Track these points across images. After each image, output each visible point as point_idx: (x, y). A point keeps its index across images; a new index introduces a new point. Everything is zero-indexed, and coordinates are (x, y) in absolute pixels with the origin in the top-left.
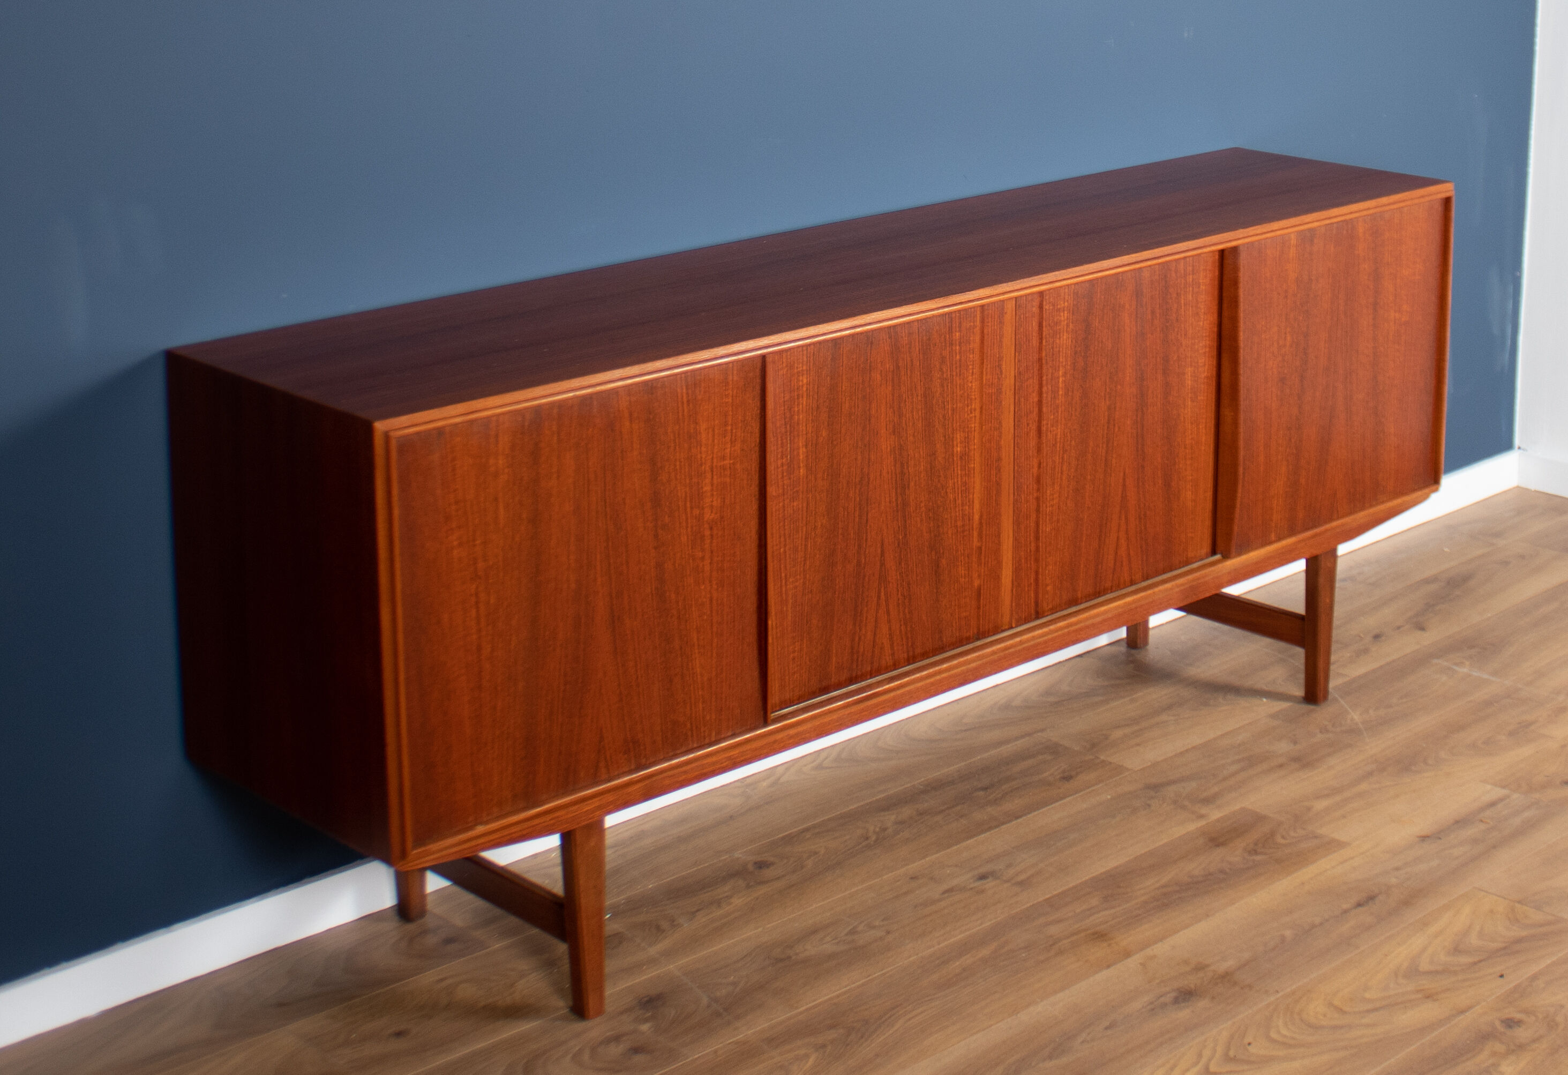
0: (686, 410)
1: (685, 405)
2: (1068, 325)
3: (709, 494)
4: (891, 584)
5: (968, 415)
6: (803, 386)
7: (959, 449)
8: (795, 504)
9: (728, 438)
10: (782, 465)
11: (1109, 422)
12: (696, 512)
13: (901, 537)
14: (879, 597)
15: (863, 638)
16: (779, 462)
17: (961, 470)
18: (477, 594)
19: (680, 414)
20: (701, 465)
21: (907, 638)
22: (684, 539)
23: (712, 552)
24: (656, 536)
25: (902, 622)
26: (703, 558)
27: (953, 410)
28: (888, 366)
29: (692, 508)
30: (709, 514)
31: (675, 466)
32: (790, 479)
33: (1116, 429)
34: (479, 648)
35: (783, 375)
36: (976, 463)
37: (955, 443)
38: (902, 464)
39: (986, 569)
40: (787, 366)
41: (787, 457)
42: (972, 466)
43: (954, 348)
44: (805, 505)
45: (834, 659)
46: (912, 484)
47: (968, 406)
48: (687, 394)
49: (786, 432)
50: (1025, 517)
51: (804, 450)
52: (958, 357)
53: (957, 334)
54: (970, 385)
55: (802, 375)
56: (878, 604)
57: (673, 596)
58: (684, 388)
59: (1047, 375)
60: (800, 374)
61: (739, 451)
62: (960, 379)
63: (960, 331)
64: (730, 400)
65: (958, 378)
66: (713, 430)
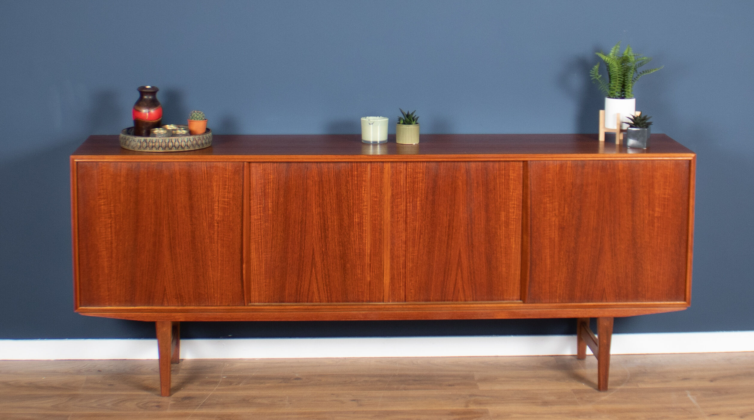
0: (206, 176)
1: (206, 174)
2: (423, 180)
3: (217, 210)
4: (318, 268)
5: (362, 207)
6: (271, 179)
7: (357, 220)
8: (266, 224)
9: (227, 190)
10: (260, 207)
11: (449, 226)
12: (210, 215)
13: (323, 250)
14: (311, 271)
15: (303, 286)
16: (259, 206)
17: (358, 229)
18: (111, 224)
19: (203, 177)
20: (213, 198)
21: (327, 293)
22: (205, 224)
23: (218, 232)
24: (191, 220)
25: (325, 285)
26: (214, 234)
27: (353, 203)
28: (316, 179)
29: (208, 214)
30: (217, 218)
31: (201, 196)
32: (264, 214)
33: (454, 231)
34: (112, 243)
35: (261, 173)
36: (367, 227)
37: (354, 217)
38: (324, 220)
39: (373, 274)
40: (262, 170)
41: (262, 205)
42: (365, 229)
43: (354, 178)
44: (271, 225)
45: (287, 291)
46: (330, 229)
47: (362, 203)
48: (207, 170)
49: (262, 195)
50: (397, 257)
51: (271, 204)
52: (356, 182)
53: (356, 173)
54: (363, 195)
55: (271, 174)
56: (311, 274)
57: (199, 245)
58: (205, 168)
59: (409, 199)
60: (270, 174)
61: (232, 197)
62: (357, 191)
63: (357, 172)
64: (228, 176)
65: (356, 191)
66: (219, 186)
